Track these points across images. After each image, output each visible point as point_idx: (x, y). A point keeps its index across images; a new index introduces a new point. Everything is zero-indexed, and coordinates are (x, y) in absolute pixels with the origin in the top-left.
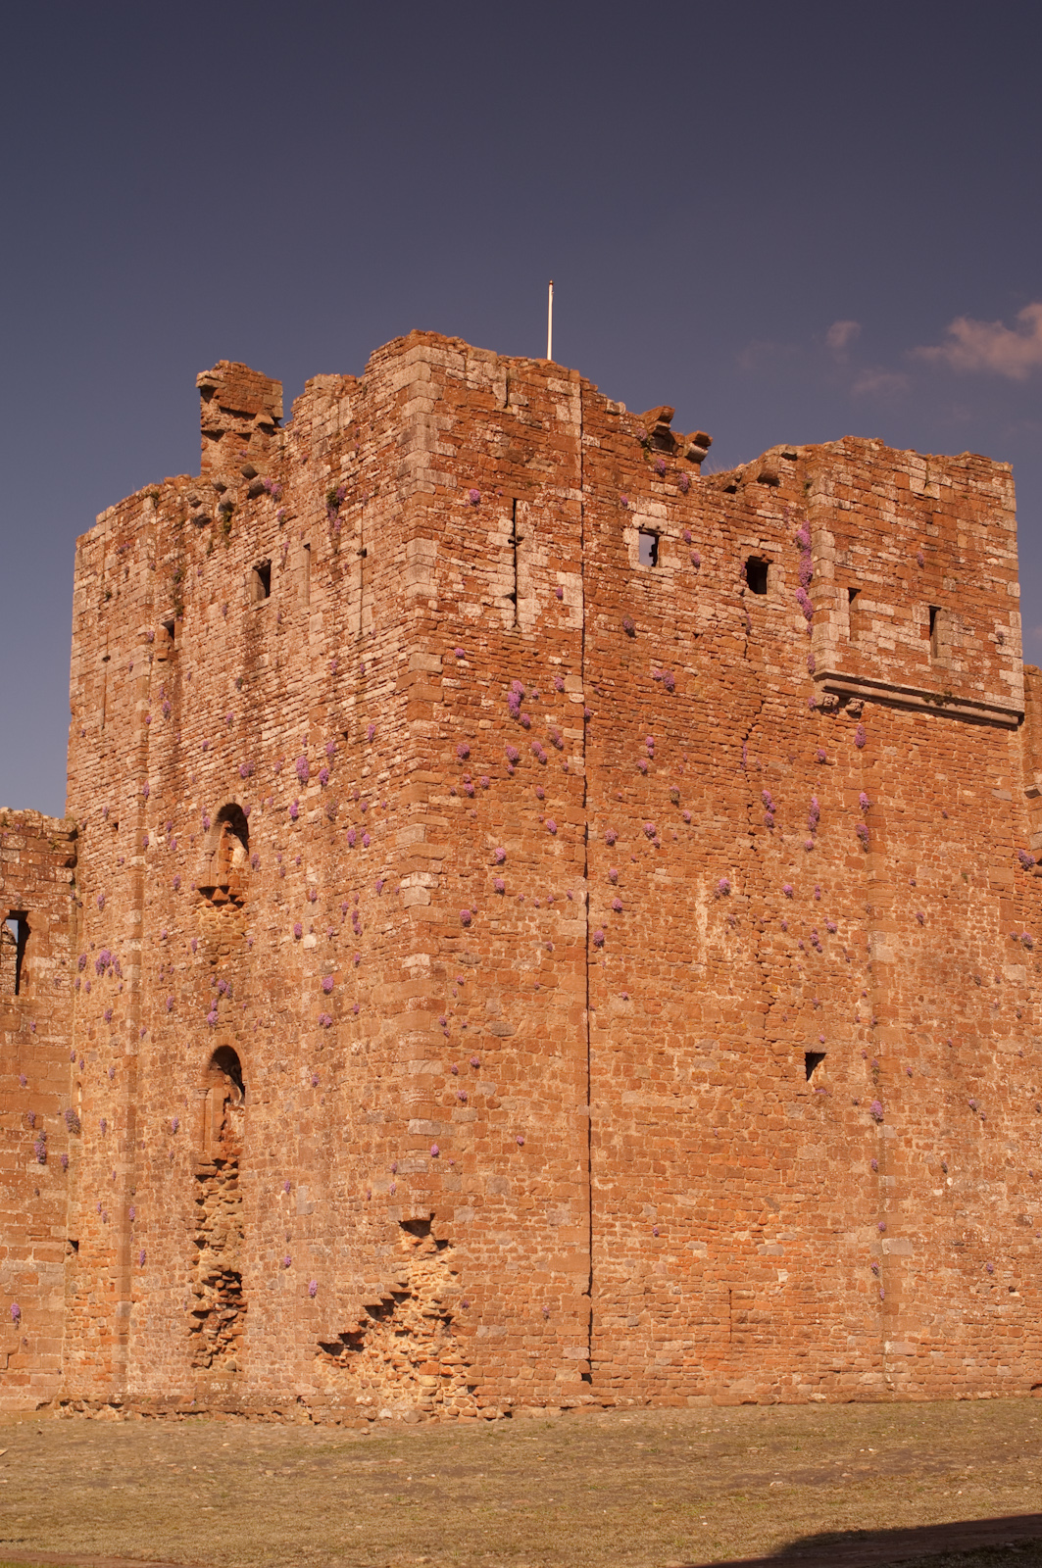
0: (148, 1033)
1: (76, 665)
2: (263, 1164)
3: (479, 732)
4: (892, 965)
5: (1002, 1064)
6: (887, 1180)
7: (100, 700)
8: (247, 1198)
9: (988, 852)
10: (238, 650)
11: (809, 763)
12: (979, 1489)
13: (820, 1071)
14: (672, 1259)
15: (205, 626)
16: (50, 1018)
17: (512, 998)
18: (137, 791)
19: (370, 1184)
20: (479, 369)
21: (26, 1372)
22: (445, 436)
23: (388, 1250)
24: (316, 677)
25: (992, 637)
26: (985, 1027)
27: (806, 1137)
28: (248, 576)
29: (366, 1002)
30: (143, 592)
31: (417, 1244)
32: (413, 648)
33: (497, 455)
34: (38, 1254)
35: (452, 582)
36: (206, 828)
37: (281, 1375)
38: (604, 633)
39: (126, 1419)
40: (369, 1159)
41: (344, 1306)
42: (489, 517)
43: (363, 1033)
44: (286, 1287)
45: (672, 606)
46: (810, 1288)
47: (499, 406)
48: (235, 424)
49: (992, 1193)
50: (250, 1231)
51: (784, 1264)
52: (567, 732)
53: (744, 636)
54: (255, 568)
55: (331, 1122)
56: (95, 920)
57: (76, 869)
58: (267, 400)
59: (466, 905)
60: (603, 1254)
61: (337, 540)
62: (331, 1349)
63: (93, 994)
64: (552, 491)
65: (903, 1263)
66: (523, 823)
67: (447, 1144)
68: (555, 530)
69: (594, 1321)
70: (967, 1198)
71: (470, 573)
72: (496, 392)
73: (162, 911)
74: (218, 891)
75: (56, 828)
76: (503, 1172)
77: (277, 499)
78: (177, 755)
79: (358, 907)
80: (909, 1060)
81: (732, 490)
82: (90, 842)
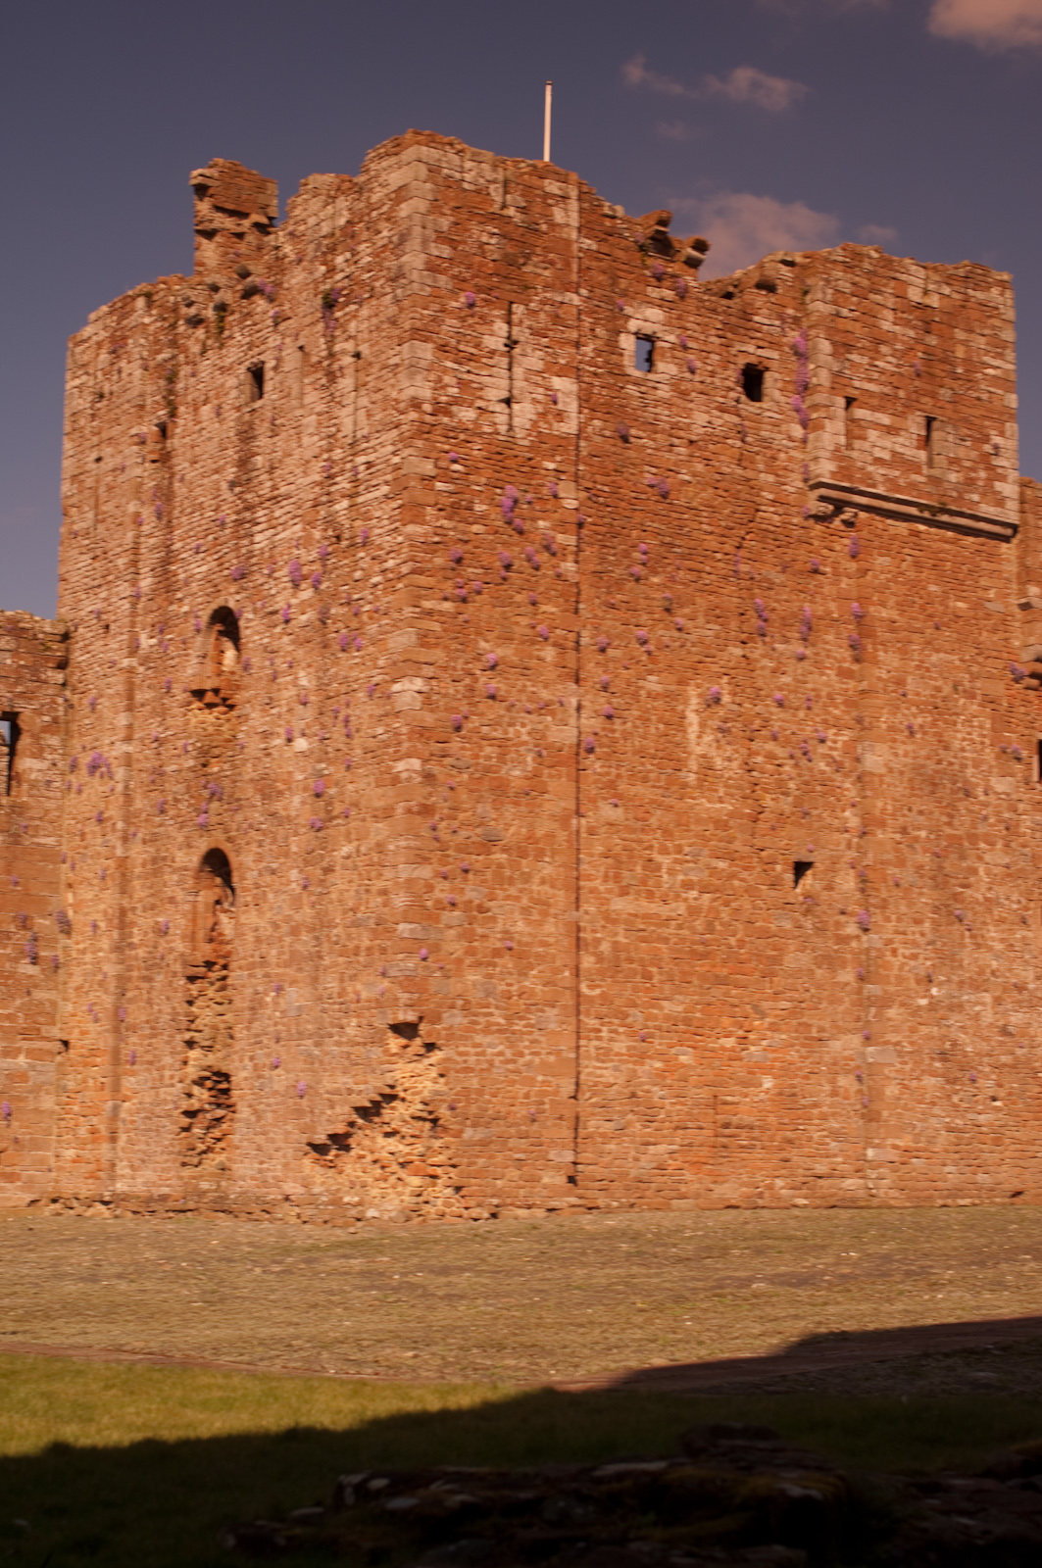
0: (140, 835)
1: (68, 465)
2: (252, 966)
3: (473, 537)
4: (881, 775)
5: (988, 874)
6: (870, 989)
7: (92, 502)
8: (237, 1000)
9: (979, 663)
10: (230, 452)
11: (801, 572)
12: (959, 1294)
13: (808, 880)
14: (658, 1065)
15: (197, 428)
16: (41, 819)
17: (502, 803)
18: (128, 593)
19: (359, 987)
20: (475, 170)
21: (17, 1169)
22: (442, 238)
23: (376, 1052)
24: (309, 479)
25: (987, 448)
26: (973, 838)
27: (792, 945)
28: (242, 377)
29: (356, 805)
30: (136, 393)
31: (405, 1047)
32: (407, 452)
33: (495, 257)
34: (29, 1053)
35: (447, 386)
36: (198, 631)
37: (270, 1174)
38: (598, 439)
39: (116, 1217)
40: (358, 962)
41: (332, 1107)
42: (485, 320)
43: (353, 837)
44: (276, 1087)
45: (667, 412)
46: (794, 1095)
47: (496, 208)
48: (229, 223)
49: (977, 1003)
50: (240, 1032)
51: (767, 1070)
52: (560, 538)
53: (739, 444)
54: (249, 369)
55: (322, 924)
56: (87, 721)
57: (68, 671)
58: (262, 199)
59: (456, 710)
60: (589, 1058)
61: (331, 341)
62: (320, 1149)
63: (84, 795)
64: (548, 295)
65: (886, 1071)
66: (516, 629)
67: (435, 948)
68: (551, 333)
69: (581, 1125)
70: (951, 1008)
71: (465, 376)
72: (493, 194)
73: (154, 713)
74: (210, 694)
75: (48, 629)
76: (490, 976)
77: (271, 300)
78: (168, 558)
79: (350, 712)
80: (896, 870)
81: (729, 296)
82: (81, 644)
